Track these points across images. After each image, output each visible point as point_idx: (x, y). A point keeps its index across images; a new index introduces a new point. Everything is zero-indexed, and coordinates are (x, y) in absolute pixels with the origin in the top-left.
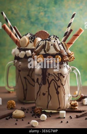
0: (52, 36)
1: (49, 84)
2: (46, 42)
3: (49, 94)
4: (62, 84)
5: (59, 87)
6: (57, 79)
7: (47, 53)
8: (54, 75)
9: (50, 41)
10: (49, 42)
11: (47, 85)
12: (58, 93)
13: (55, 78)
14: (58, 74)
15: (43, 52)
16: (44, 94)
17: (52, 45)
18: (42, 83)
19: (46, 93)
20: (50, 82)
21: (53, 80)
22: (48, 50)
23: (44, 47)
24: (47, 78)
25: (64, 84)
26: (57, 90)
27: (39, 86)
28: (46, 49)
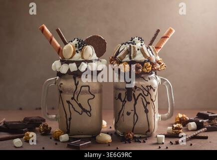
0: (136, 38)
1: (136, 100)
2: (130, 46)
3: (135, 113)
4: (152, 100)
5: (149, 103)
6: (146, 93)
7: (133, 59)
8: (142, 88)
9: (135, 44)
10: (134, 46)
11: (133, 101)
12: (147, 111)
13: (143, 92)
14: (147, 86)
15: (127, 59)
16: (128, 114)
17: (138, 50)
18: (126, 100)
19: (131, 112)
20: (136, 98)
21: (140, 94)
22: (134, 56)
23: (128, 52)
24: (133, 92)
25: (154, 100)
26: (145, 107)
27: (122, 103)
28: (132, 55)
